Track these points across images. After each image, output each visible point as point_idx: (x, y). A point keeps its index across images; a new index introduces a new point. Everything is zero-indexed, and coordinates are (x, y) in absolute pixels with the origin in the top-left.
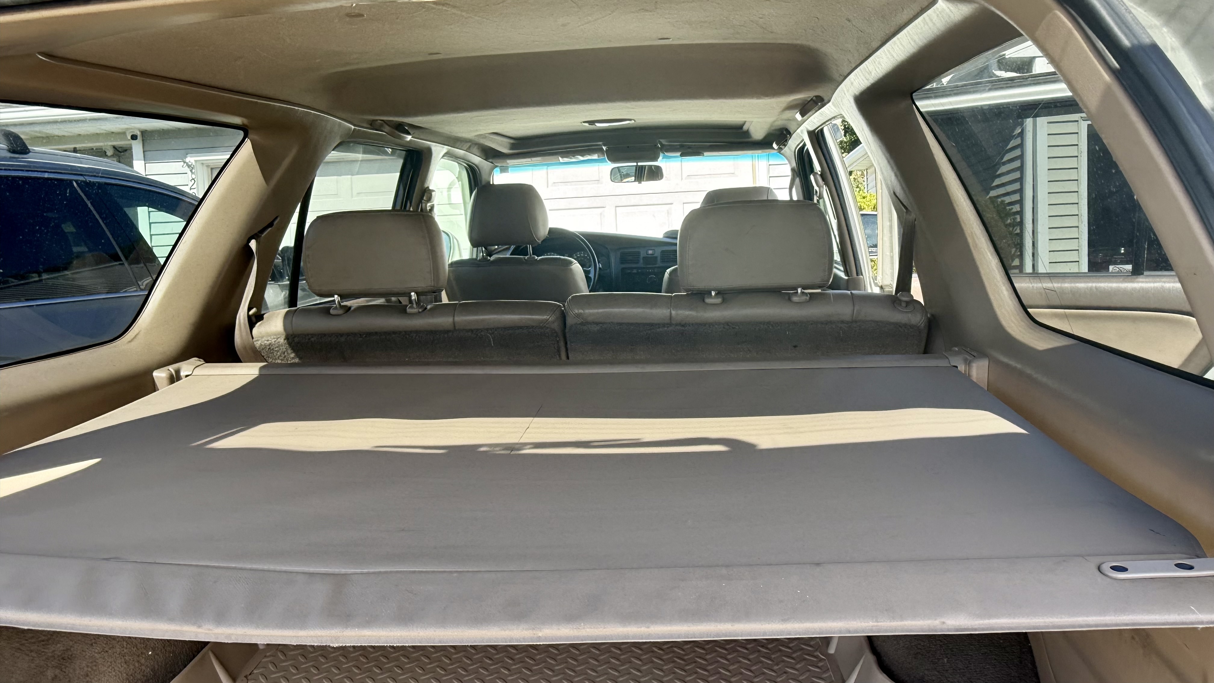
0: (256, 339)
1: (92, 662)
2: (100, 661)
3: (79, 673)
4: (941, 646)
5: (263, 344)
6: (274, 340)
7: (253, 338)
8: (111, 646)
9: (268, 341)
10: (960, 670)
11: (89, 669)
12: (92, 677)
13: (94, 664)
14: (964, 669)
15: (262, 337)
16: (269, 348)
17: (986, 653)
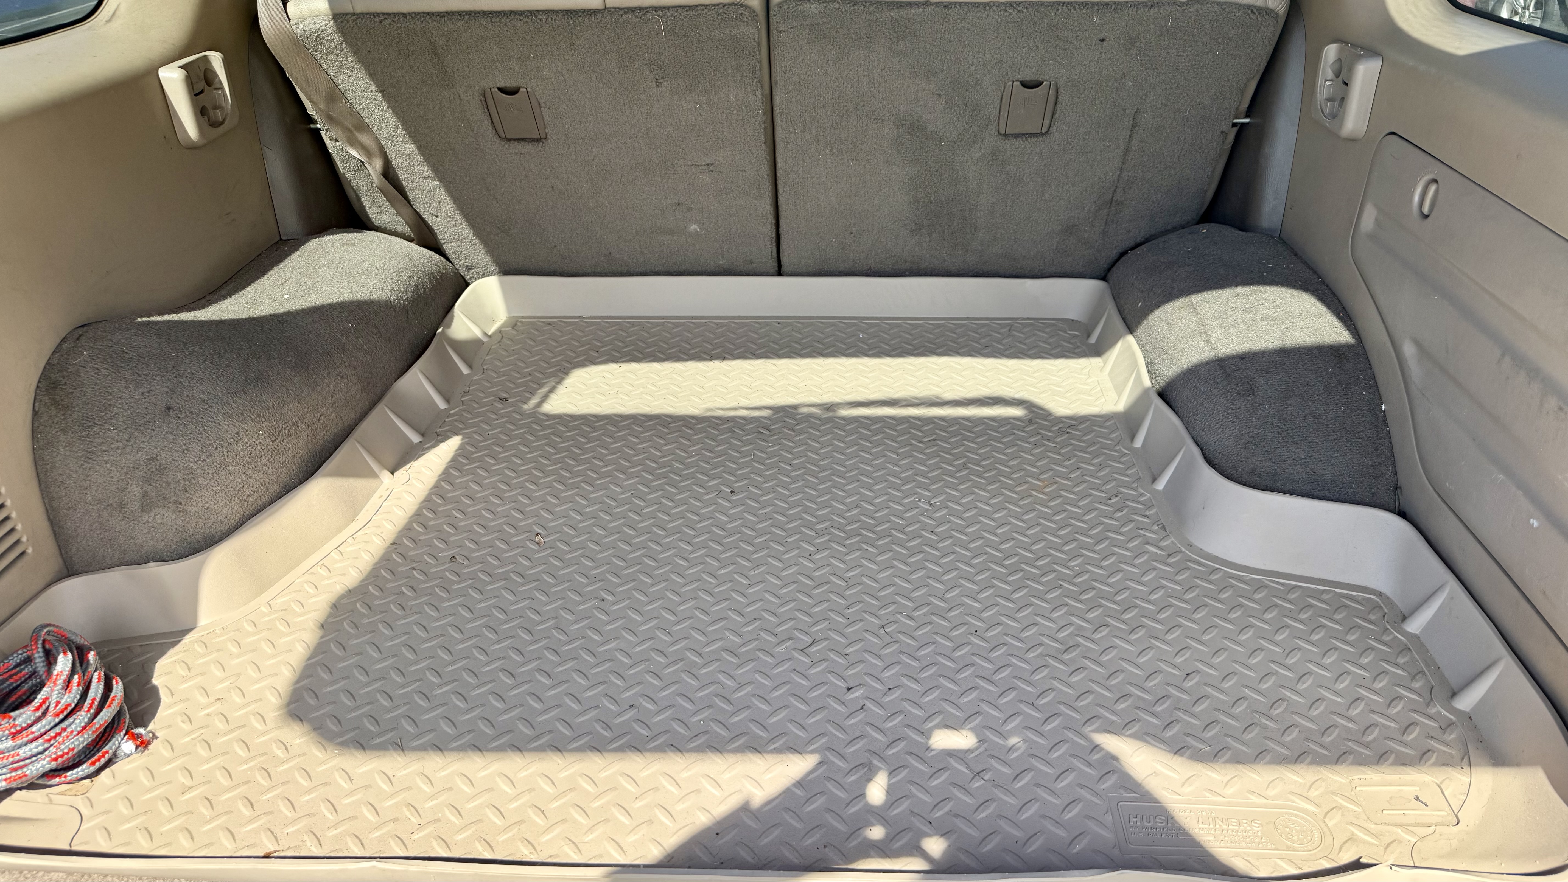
0: (295, 21)
1: (188, 474)
2: (199, 472)
3: (175, 488)
4: (1279, 433)
5: (307, 29)
6: (323, 23)
7: (289, 20)
8: (208, 454)
9: (315, 24)
10: (1301, 460)
11: (187, 483)
12: (192, 493)
13: (192, 476)
14: (1306, 459)
15: (304, 19)
16: (317, 36)
17: (1335, 439)
